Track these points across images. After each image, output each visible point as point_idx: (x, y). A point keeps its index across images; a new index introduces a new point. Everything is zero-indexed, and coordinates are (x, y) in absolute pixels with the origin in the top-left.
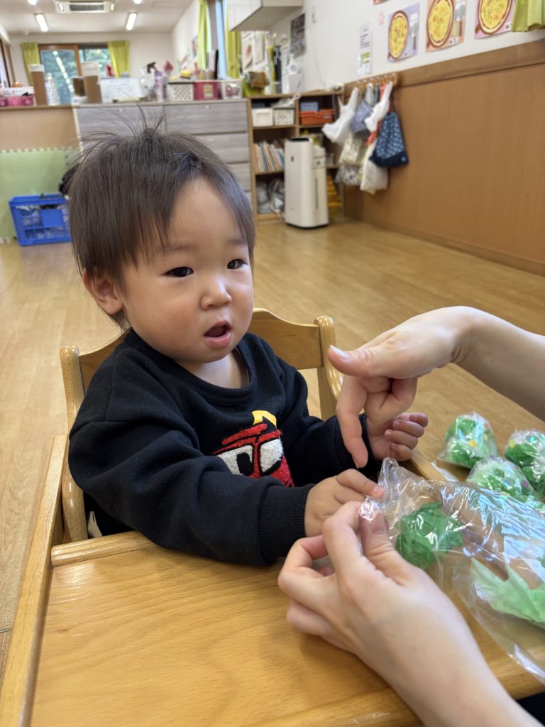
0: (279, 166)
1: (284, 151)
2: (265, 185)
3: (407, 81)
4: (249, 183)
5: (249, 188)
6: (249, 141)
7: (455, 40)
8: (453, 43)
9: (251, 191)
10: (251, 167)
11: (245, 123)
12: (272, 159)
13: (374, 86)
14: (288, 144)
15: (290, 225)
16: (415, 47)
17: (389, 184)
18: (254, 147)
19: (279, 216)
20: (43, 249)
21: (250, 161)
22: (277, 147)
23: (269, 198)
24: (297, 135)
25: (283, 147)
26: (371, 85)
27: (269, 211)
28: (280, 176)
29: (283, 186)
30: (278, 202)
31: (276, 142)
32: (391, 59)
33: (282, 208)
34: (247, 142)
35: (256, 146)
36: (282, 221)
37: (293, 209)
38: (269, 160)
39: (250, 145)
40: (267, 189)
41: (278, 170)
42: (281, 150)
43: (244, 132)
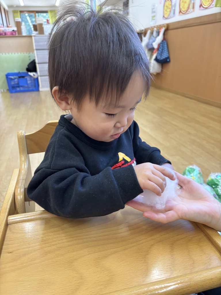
3: (170, 27)
7: (191, 10)
8: (190, 12)
13: (157, 29)
16: (174, 13)
17: (162, 70)
20: (19, 94)
26: (155, 29)
32: (164, 18)
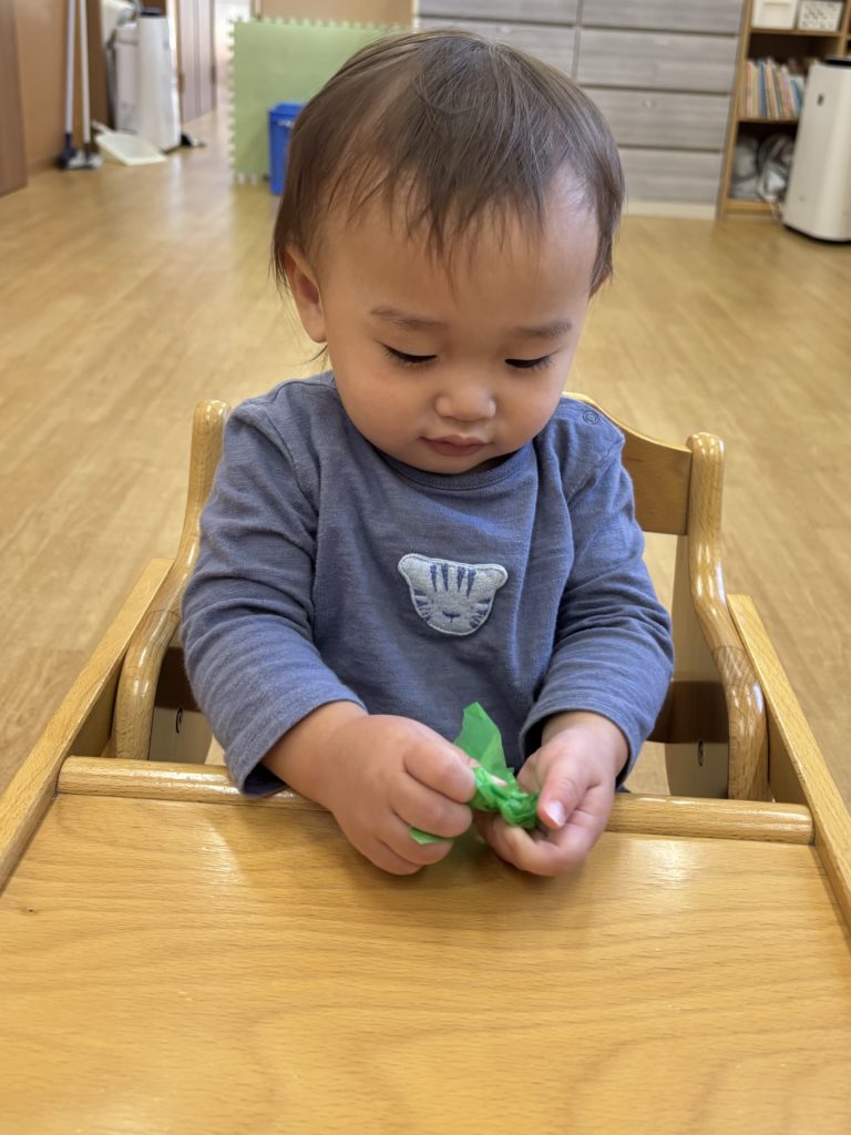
0: (791, 111)
1: (806, 82)
2: (755, 144)
4: (723, 135)
5: (720, 145)
6: (739, 53)
9: (725, 151)
10: (732, 105)
11: (737, 17)
12: (779, 94)
14: (818, 69)
15: (791, 230)
18: (747, 66)
19: (772, 207)
21: (733, 93)
22: (792, 72)
23: (759, 169)
24: (840, 55)
25: (805, 72)
27: (753, 195)
28: (790, 130)
29: (792, 151)
30: (775, 181)
31: (792, 62)
33: (781, 195)
34: (734, 57)
35: (751, 65)
36: (775, 218)
37: (802, 199)
38: (773, 95)
39: (738, 62)
40: (757, 152)
41: (788, 117)
42: (799, 80)
43: (731, 35)
